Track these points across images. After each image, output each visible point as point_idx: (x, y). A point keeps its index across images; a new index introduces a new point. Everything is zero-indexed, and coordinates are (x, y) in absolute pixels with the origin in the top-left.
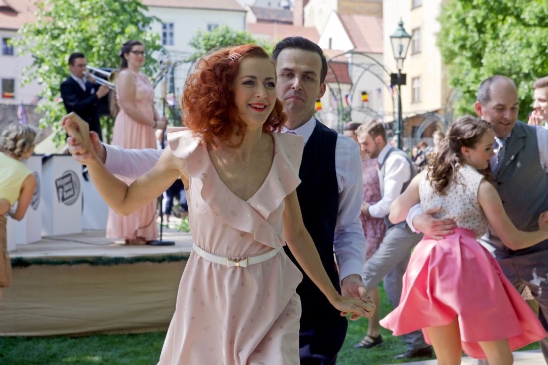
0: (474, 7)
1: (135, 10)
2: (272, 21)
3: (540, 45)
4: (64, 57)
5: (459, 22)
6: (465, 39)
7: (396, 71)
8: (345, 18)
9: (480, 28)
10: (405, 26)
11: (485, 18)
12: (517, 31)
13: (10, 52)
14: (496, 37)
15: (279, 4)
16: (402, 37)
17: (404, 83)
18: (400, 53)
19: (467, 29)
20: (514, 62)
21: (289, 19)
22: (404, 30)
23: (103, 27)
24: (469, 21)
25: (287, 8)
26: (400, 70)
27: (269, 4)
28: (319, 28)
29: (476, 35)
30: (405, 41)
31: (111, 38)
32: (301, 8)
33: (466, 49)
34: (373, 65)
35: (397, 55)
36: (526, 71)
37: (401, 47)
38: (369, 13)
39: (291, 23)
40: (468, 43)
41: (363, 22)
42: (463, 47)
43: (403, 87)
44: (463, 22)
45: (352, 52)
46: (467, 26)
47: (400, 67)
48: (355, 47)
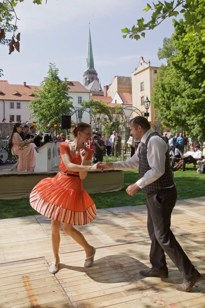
0: (167, 92)
1: (64, 95)
2: (97, 95)
3: (188, 104)
4: (43, 110)
5: (162, 96)
6: (164, 101)
7: (146, 112)
8: (120, 94)
9: (168, 98)
10: (148, 99)
11: (170, 95)
12: (180, 100)
13: (19, 107)
14: (174, 101)
15: (98, 90)
16: (148, 102)
17: (149, 116)
18: (147, 107)
19: (164, 99)
20: (180, 109)
21: (102, 94)
22: (148, 100)
23: (55, 101)
24: (165, 96)
25: (101, 91)
26: (147, 112)
27: (95, 89)
28: (112, 97)
29: (167, 100)
30: (148, 103)
31: (57, 103)
32: (106, 91)
33: (164, 105)
34: (135, 110)
35: (146, 108)
36: (184, 112)
37: (147, 105)
38: (127, 92)
39: (103, 96)
40: (165, 103)
41: (126, 95)
42: (164, 104)
43: (148, 117)
44: (163, 96)
45: (123, 104)
46: (165, 97)
47: (147, 111)
48: (124, 103)
